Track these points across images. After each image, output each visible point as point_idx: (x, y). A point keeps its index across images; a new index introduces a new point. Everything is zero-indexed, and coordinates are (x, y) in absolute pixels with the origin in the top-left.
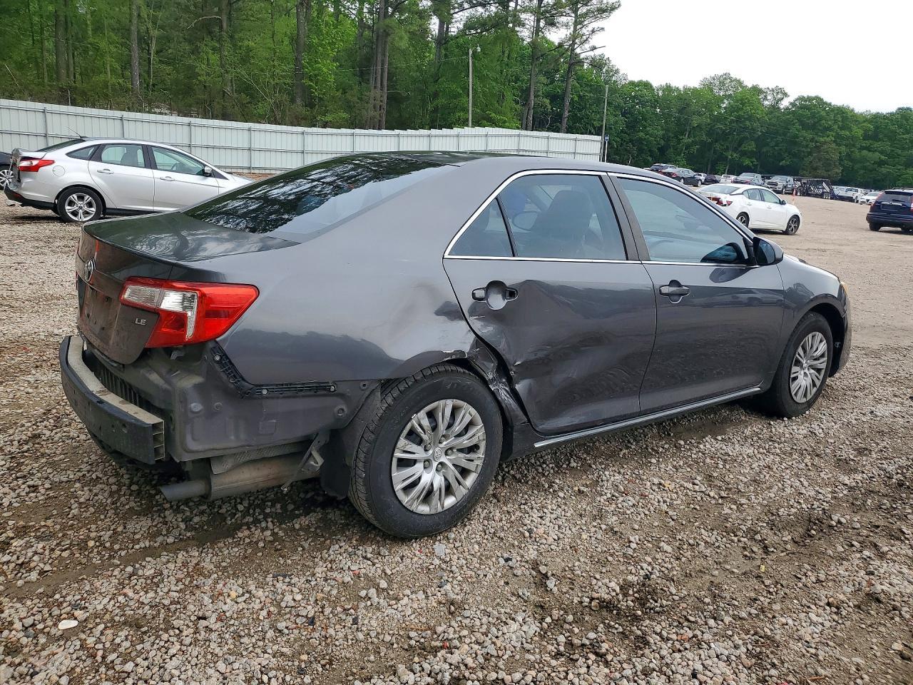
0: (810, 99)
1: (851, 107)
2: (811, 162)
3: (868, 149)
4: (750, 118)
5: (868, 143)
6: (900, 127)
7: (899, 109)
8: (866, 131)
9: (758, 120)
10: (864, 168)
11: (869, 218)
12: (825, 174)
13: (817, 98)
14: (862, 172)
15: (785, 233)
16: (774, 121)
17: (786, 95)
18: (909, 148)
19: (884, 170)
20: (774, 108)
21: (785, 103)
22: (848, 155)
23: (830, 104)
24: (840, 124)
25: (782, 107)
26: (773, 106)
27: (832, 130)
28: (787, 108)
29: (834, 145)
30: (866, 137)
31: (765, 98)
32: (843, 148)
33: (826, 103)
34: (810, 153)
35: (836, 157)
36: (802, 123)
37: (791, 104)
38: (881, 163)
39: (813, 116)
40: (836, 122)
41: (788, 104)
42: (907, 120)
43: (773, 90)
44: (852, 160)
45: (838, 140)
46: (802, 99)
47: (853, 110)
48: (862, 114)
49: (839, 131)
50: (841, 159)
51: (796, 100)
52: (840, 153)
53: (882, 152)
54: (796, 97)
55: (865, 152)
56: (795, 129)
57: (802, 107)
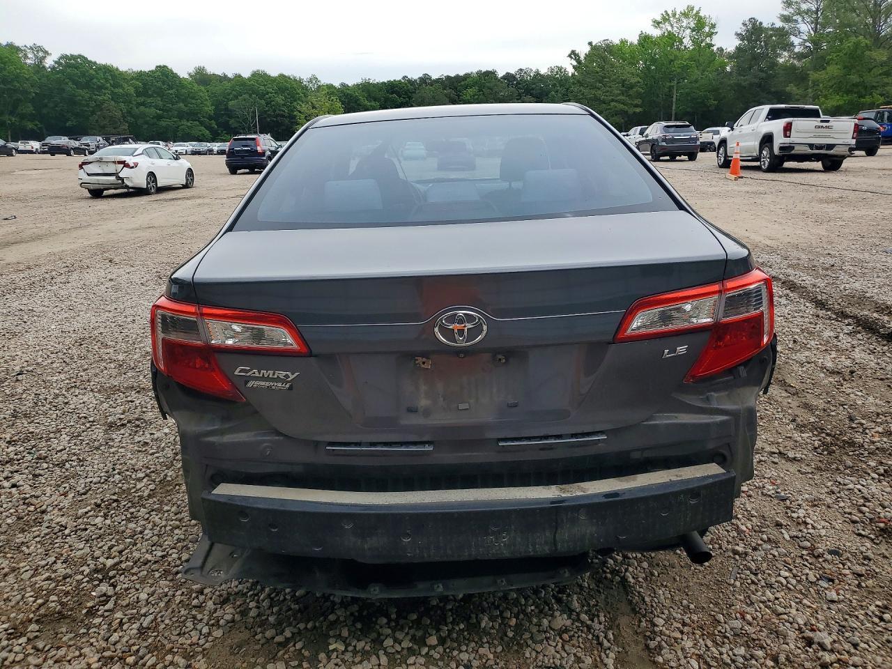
0: (73, 57)
1: (115, 66)
2: (97, 121)
3: (143, 104)
4: (17, 77)
5: (141, 99)
6: (164, 83)
7: (157, 67)
8: (136, 88)
9: (27, 79)
10: (146, 123)
11: (229, 164)
12: (114, 131)
13: (80, 56)
14: (145, 126)
15: (186, 186)
16: (44, 80)
17: (46, 53)
18: (176, 102)
19: (163, 123)
20: (39, 67)
21: (49, 62)
22: (129, 112)
23: (95, 63)
24: (112, 82)
25: (47, 66)
26: (38, 66)
27: (106, 88)
28: (53, 68)
29: (113, 103)
30: (139, 94)
31: (26, 57)
32: (122, 105)
33: (91, 62)
34: (93, 113)
35: (119, 114)
36: (75, 82)
37: (56, 62)
38: (159, 117)
39: (83, 74)
40: (107, 80)
41: (53, 63)
42: (167, 77)
43: (31, 48)
44: (132, 116)
45: (115, 98)
46: (64, 57)
47: (117, 69)
48: (126, 72)
49: (113, 89)
50: (124, 117)
51: (61, 58)
52: (121, 110)
53: (156, 107)
54: (59, 55)
55: (142, 108)
56: (70, 87)
57: (68, 66)
